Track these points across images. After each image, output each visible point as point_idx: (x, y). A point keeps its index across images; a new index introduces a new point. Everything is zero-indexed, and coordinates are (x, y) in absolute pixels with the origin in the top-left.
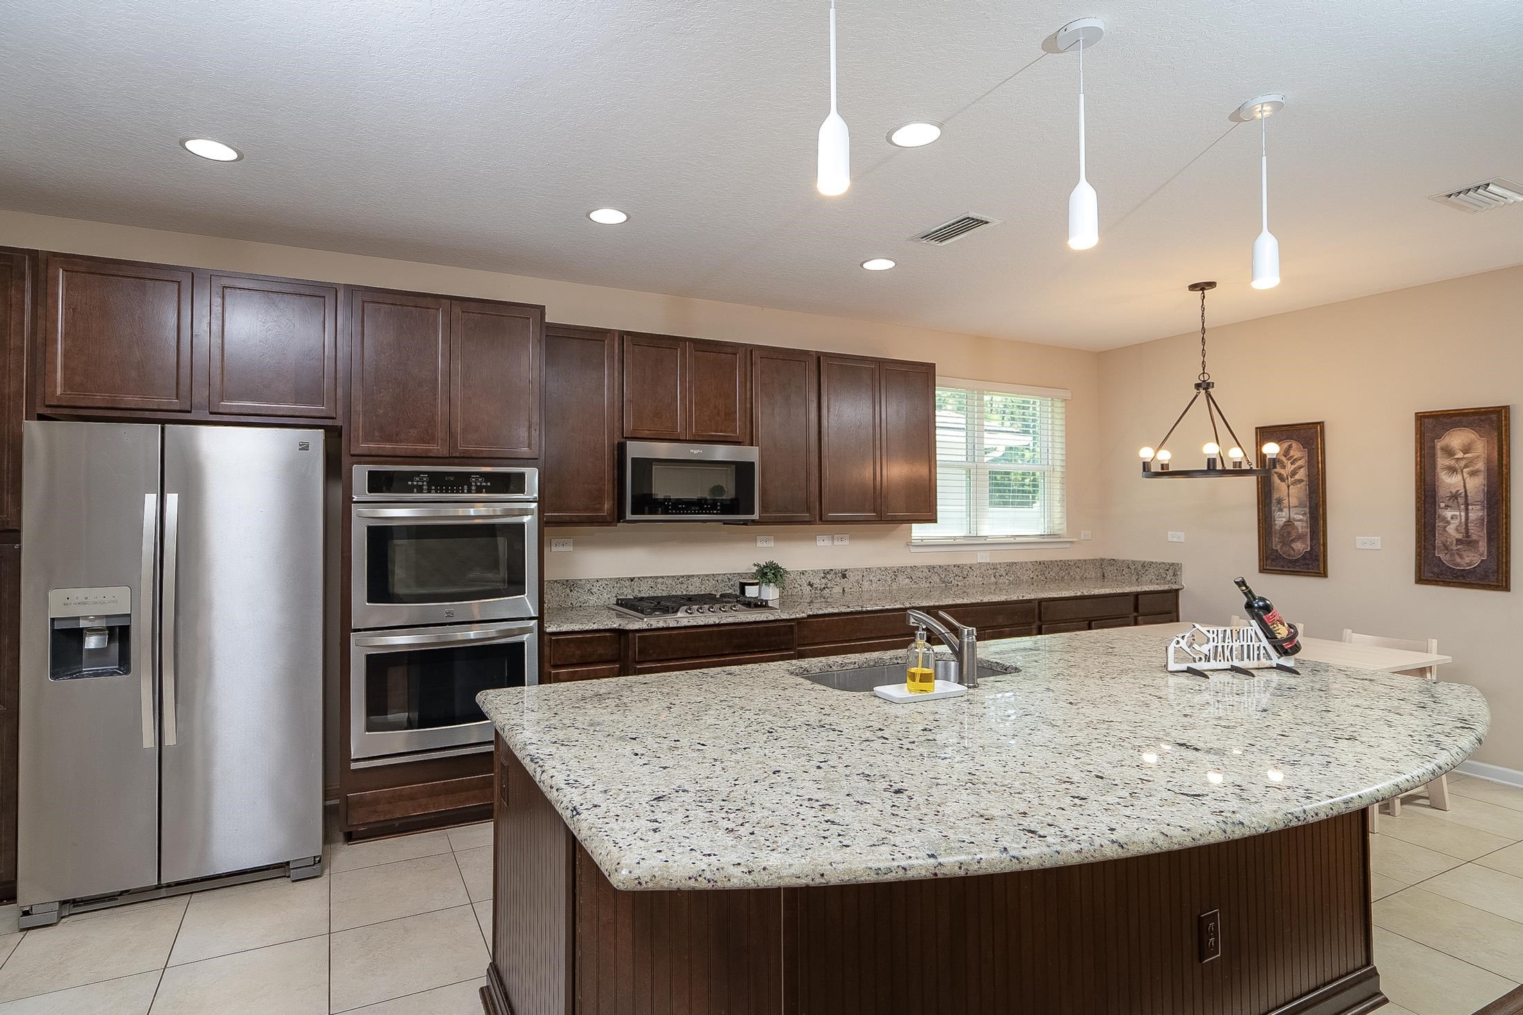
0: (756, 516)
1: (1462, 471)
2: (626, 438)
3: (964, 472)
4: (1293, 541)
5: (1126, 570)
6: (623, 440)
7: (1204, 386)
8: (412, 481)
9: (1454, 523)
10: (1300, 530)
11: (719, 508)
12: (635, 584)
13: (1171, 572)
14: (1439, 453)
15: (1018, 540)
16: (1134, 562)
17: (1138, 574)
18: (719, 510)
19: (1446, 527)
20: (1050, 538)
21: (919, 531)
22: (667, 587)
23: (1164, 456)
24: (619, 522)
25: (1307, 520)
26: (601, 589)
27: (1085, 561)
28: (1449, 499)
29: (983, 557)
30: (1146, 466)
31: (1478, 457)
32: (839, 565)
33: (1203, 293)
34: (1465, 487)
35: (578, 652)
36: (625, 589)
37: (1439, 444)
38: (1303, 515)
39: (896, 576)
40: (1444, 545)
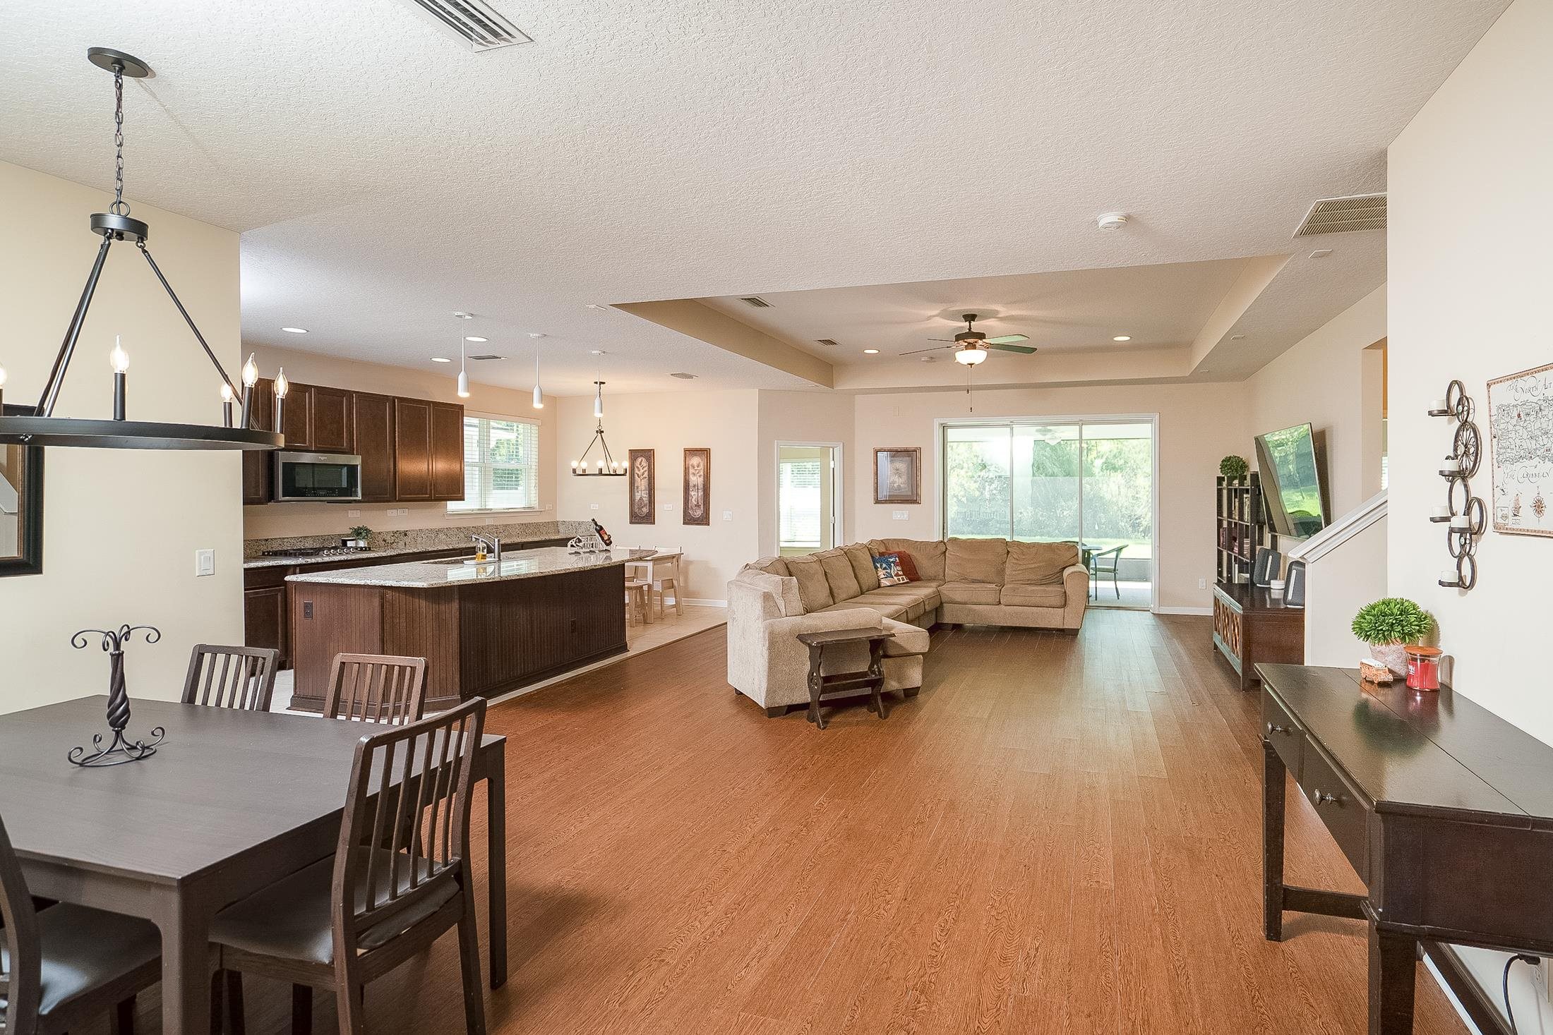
0: (359, 498)
3: (477, 469)
7: (601, 432)
9: (694, 497)
11: (339, 492)
12: (269, 543)
15: (510, 510)
16: (574, 522)
18: (339, 494)
20: (528, 510)
21: (452, 506)
22: (289, 544)
23: (584, 465)
24: (270, 501)
27: (548, 522)
29: (489, 522)
30: (574, 471)
32: (403, 528)
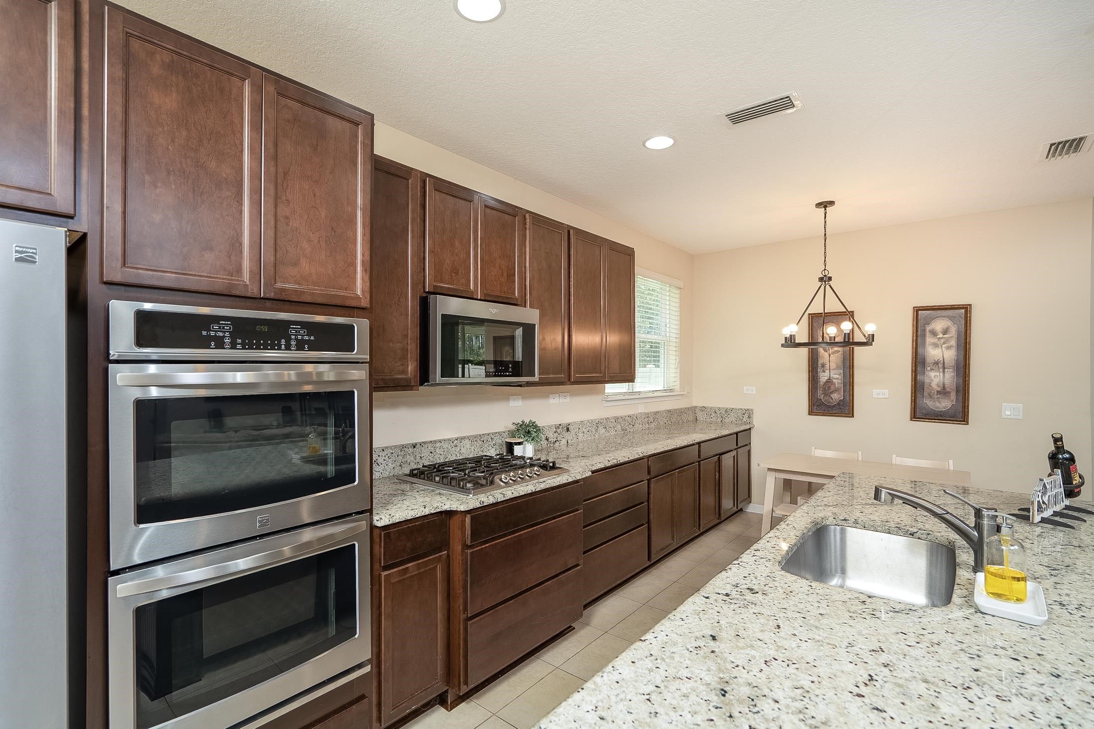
0: (536, 378)
1: (942, 346)
2: (428, 292)
4: (832, 393)
5: (713, 414)
6: (424, 295)
7: (825, 279)
8: (209, 330)
9: (936, 381)
10: (837, 385)
11: (510, 369)
12: (417, 450)
13: (746, 416)
14: (928, 334)
16: (719, 409)
17: (722, 417)
18: (510, 372)
19: (931, 383)
20: (670, 393)
21: (609, 389)
22: (444, 452)
24: (421, 384)
25: (841, 378)
26: (386, 458)
27: (688, 408)
28: (933, 365)
31: (951, 337)
32: (565, 420)
33: (825, 209)
34: (943, 357)
35: (409, 545)
36: (408, 457)
37: (928, 328)
38: (839, 375)
39: (598, 427)
40: (929, 395)
